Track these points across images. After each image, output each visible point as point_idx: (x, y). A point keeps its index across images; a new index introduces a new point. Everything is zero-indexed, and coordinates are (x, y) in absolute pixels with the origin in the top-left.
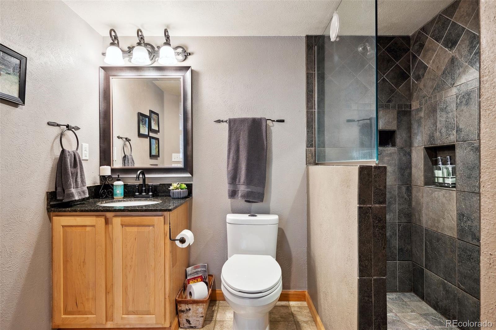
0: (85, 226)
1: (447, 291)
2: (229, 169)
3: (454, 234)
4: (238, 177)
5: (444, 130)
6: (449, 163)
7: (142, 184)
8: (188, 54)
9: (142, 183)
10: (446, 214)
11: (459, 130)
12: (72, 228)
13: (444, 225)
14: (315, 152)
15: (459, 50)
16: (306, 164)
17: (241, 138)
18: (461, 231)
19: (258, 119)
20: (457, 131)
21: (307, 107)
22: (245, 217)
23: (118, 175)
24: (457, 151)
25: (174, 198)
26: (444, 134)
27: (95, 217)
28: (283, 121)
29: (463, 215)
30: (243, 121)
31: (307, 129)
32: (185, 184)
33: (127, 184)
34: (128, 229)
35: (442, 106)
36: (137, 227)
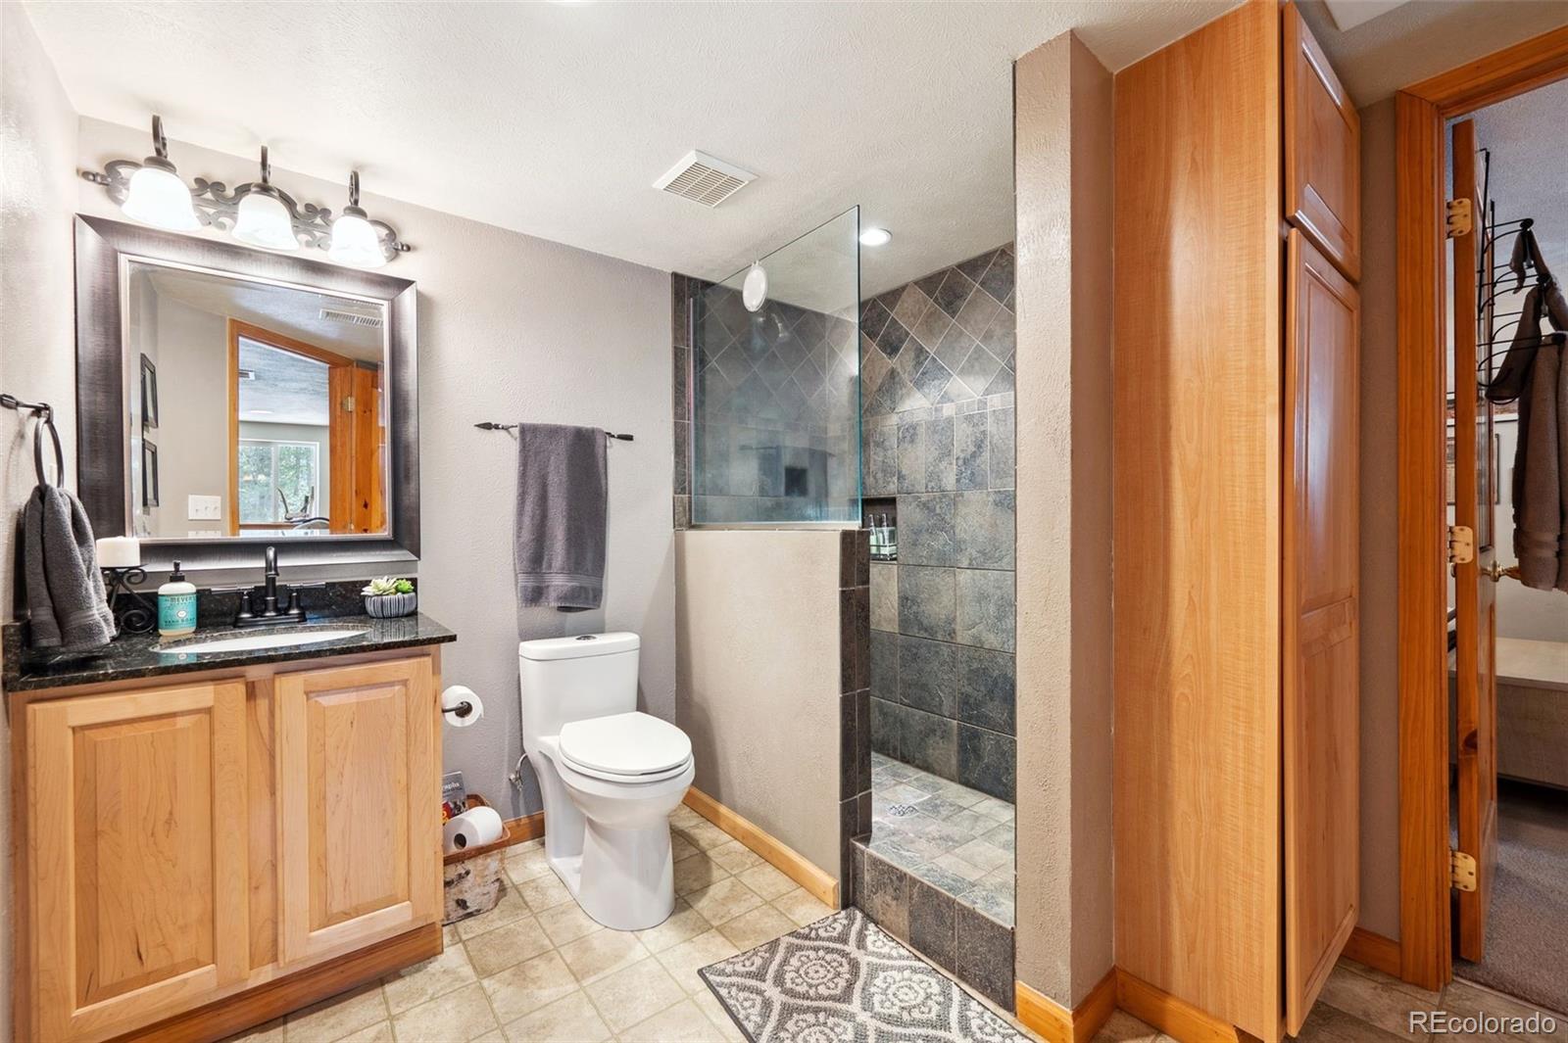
0: (174, 715)
1: (885, 714)
2: (522, 540)
3: (894, 628)
4: (546, 558)
5: (880, 475)
6: (885, 524)
7: (263, 587)
8: (405, 248)
9: (264, 584)
10: (883, 599)
11: (901, 477)
12: (119, 727)
13: (880, 616)
14: (690, 502)
15: (901, 361)
16: (674, 527)
17: (551, 468)
18: (904, 622)
19: (587, 430)
20: (898, 479)
21: (676, 414)
22: (570, 643)
23: (177, 565)
24: (900, 506)
25: (384, 618)
26: (881, 482)
27: (211, 683)
28: (629, 438)
29: (907, 599)
30: (554, 432)
31: (675, 457)
32: (407, 579)
33: (209, 590)
34: (326, 701)
35: (878, 438)
36: (354, 693)
